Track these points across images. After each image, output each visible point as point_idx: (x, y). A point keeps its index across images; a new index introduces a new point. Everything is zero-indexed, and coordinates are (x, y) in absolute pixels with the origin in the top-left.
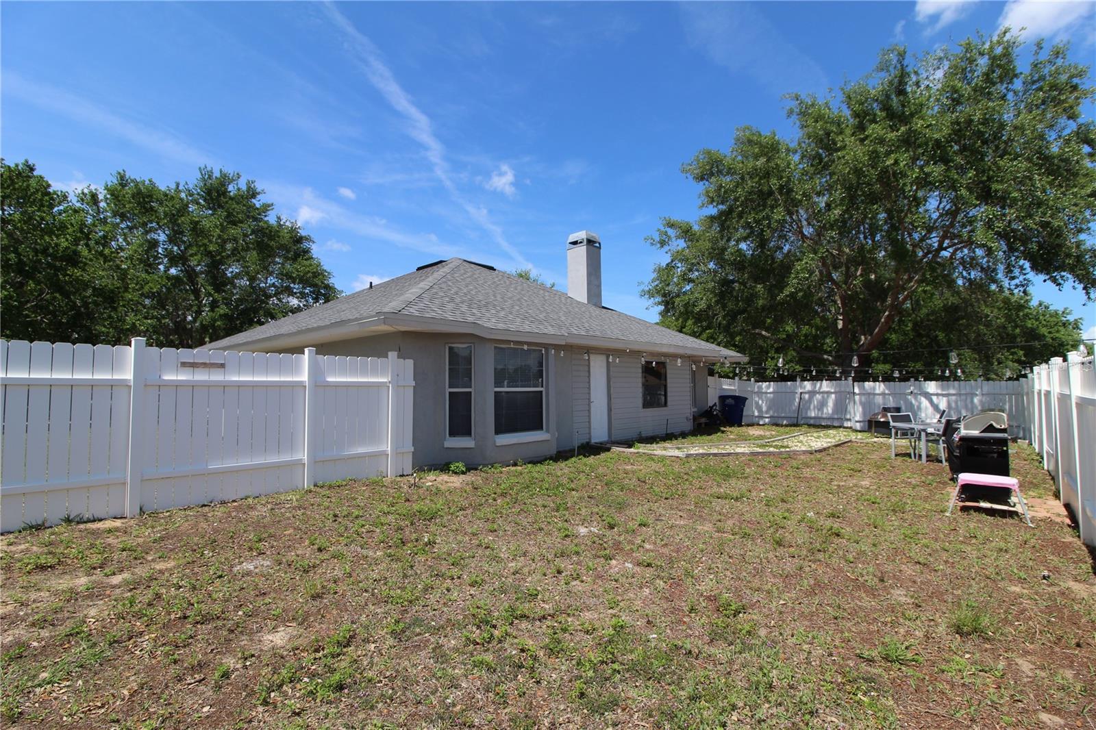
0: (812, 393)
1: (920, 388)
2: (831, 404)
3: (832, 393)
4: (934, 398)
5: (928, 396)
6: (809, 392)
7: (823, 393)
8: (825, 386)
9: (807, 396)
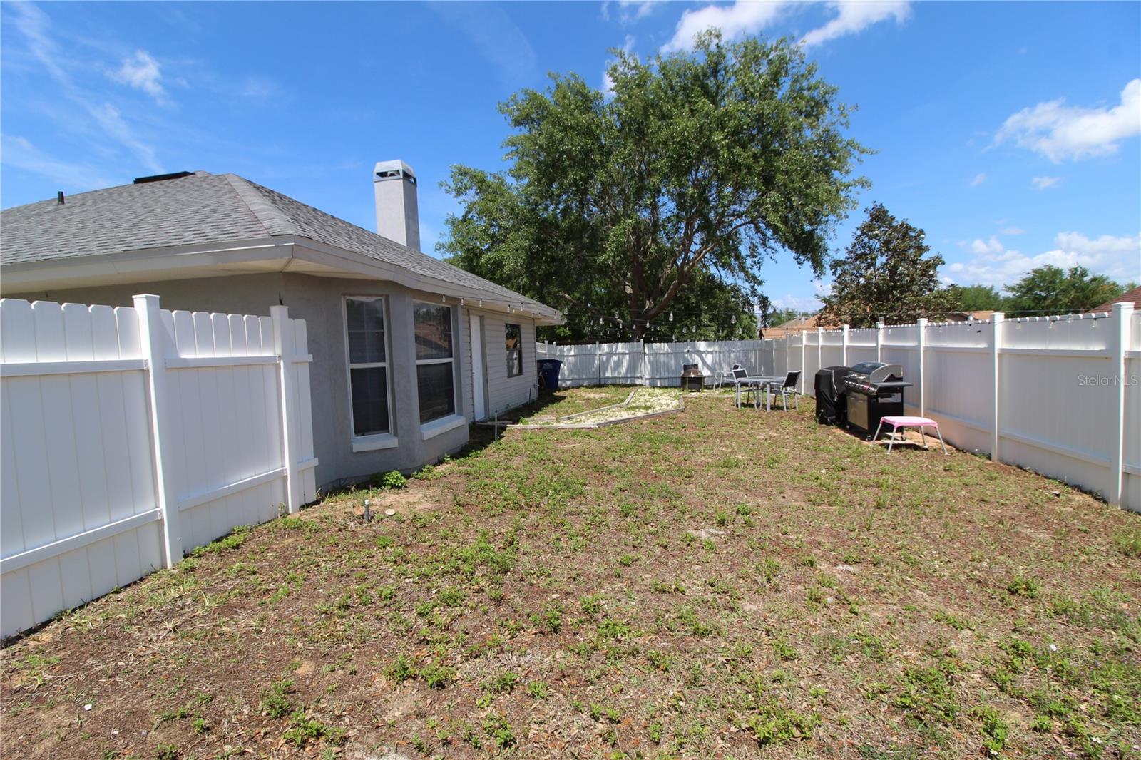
0: (610, 355)
1: (694, 347)
2: (625, 364)
3: (626, 354)
4: (704, 355)
5: (699, 353)
6: (606, 354)
7: (619, 354)
8: (621, 347)
9: (604, 358)
